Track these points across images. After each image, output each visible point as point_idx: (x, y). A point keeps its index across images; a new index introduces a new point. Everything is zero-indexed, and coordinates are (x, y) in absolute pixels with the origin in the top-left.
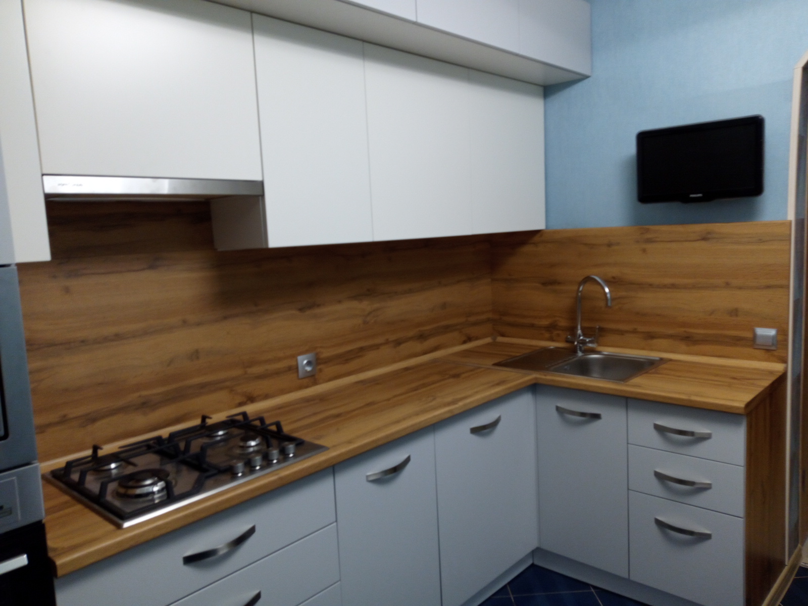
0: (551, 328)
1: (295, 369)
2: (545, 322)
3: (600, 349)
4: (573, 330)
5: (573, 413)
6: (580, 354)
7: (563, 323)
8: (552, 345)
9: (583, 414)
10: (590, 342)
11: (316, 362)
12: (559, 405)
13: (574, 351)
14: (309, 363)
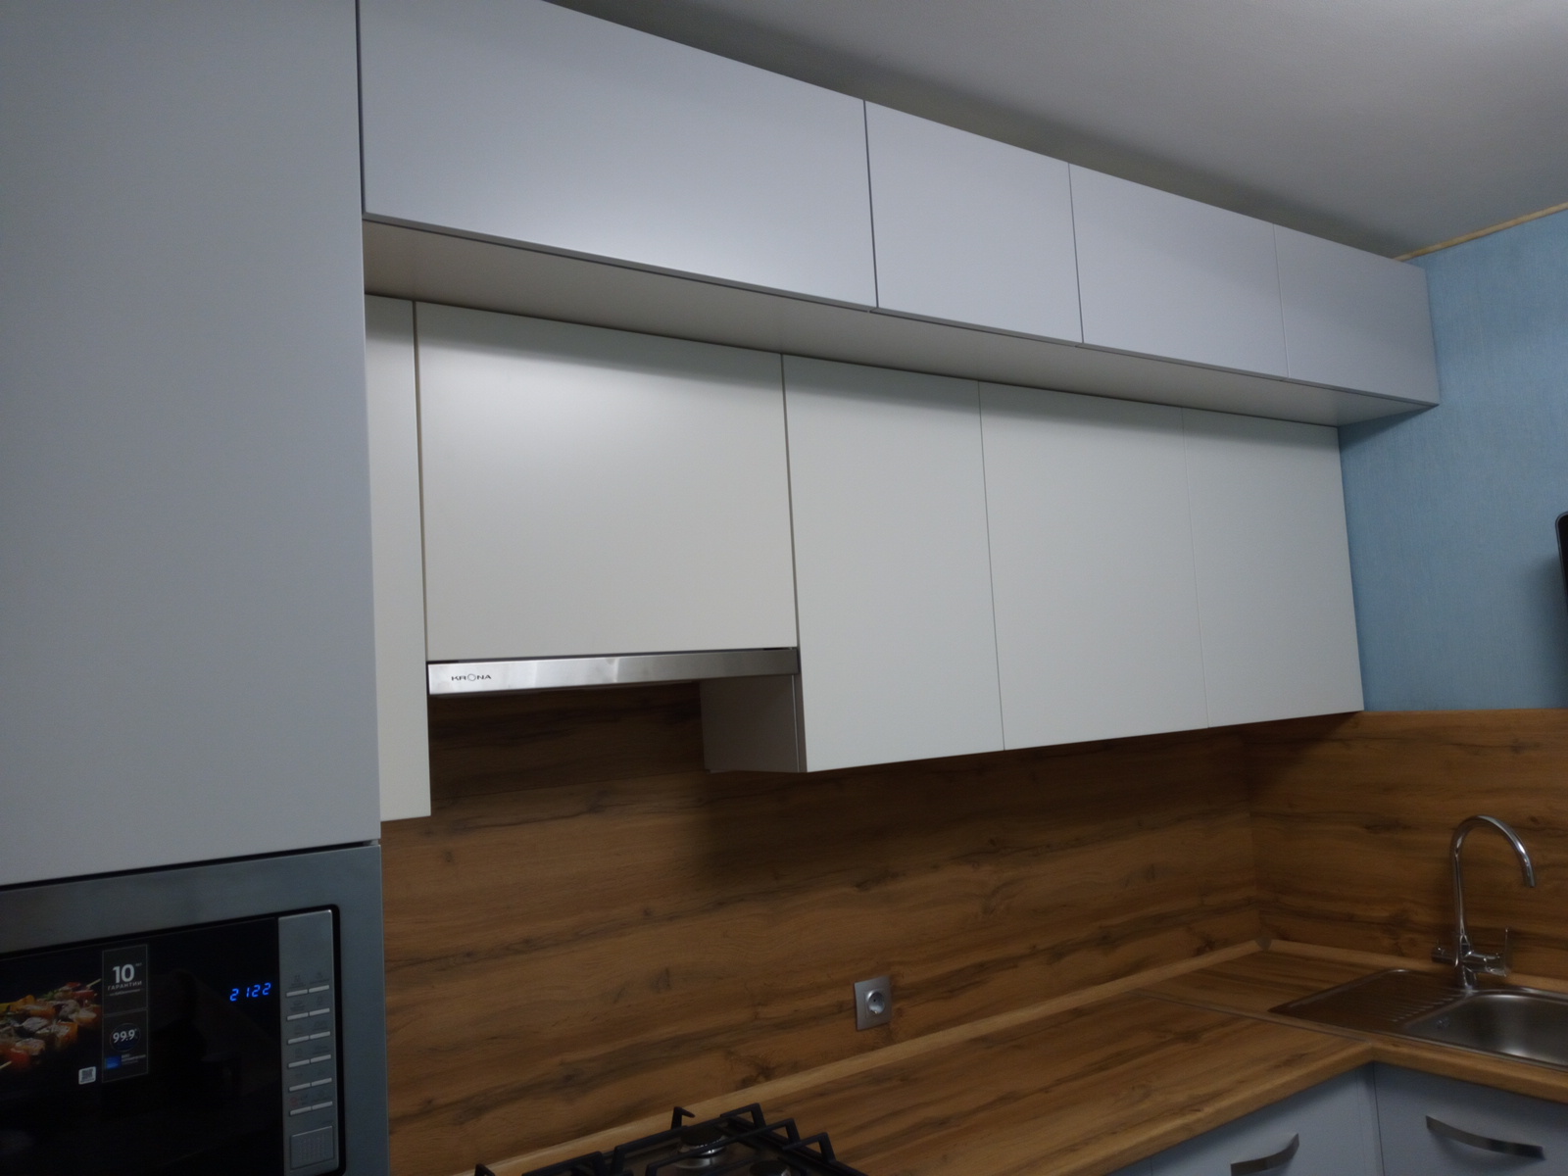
0: (1396, 926)
1: (849, 1008)
2: (1381, 913)
3: (1515, 979)
4: (1447, 933)
5: (1471, 1139)
6: (1470, 991)
7: (1423, 916)
8: (1402, 965)
9: (1496, 1145)
10: (1491, 964)
11: (890, 995)
12: (1434, 1116)
13: (1454, 983)
14: (876, 998)
